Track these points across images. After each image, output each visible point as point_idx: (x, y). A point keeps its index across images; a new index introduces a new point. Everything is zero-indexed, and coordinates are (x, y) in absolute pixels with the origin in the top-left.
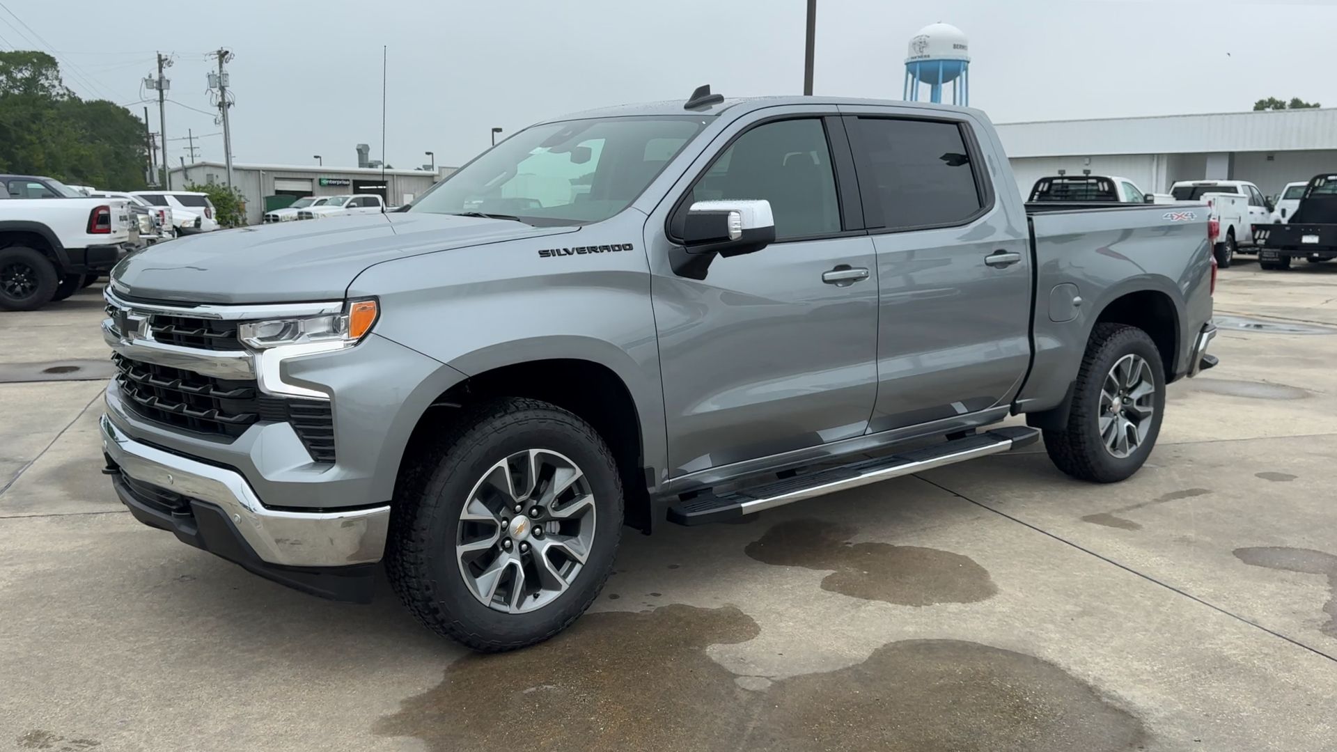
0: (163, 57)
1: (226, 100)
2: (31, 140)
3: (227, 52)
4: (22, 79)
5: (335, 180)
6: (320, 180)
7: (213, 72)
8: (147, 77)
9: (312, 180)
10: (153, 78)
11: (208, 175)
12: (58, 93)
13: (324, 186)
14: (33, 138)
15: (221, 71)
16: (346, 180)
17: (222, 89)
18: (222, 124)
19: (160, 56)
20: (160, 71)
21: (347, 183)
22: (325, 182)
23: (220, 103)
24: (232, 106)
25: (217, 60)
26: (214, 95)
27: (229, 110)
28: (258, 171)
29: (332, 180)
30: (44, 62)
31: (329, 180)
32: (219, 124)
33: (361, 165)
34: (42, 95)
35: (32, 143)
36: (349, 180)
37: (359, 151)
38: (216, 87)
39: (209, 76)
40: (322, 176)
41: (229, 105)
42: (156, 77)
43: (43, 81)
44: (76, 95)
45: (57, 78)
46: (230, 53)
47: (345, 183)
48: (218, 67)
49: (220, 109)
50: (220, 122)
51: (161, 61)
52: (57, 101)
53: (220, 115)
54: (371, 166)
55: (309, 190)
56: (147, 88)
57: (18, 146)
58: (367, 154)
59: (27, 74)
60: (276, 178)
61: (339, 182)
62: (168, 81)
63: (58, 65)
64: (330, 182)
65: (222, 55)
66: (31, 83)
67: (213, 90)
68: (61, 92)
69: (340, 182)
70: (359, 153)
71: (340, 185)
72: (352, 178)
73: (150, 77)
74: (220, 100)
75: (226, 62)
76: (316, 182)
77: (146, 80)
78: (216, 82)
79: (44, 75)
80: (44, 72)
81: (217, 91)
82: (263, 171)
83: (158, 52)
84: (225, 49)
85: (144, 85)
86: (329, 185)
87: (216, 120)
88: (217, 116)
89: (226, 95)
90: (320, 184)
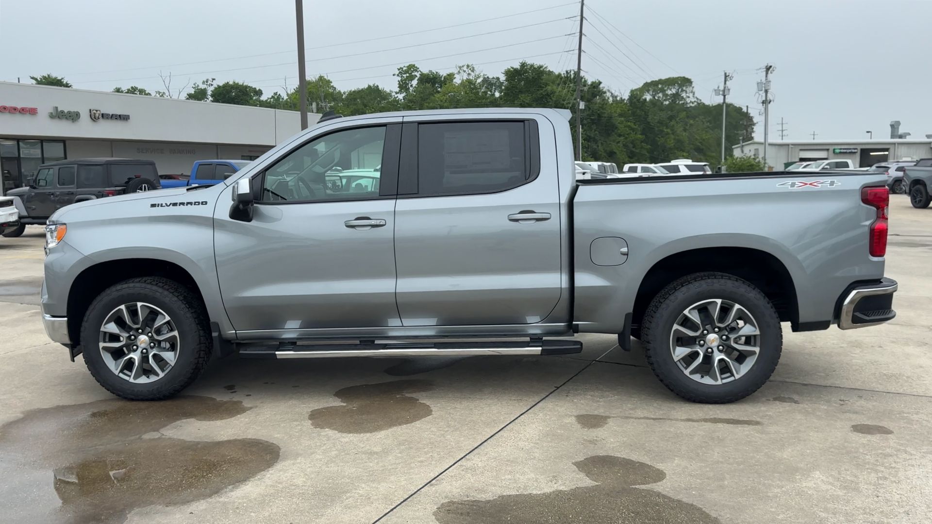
0: (727, 74)
1: (768, 99)
2: (667, 132)
3: (771, 67)
4: (671, 94)
5: (846, 149)
6: (834, 150)
7: (761, 80)
8: (716, 88)
9: (828, 150)
10: (720, 88)
11: (755, 149)
12: (691, 101)
13: (837, 154)
14: (669, 130)
15: (766, 79)
16: (855, 149)
17: (766, 91)
18: (764, 115)
19: (725, 74)
20: (725, 83)
21: (856, 151)
22: (838, 151)
23: (763, 101)
24: (772, 103)
25: (765, 73)
26: (760, 96)
27: (769, 105)
28: (788, 145)
29: (844, 149)
30: (685, 82)
31: (841, 149)
32: (762, 115)
33: (893, 136)
34: (682, 103)
35: (668, 134)
36: (857, 149)
37: (892, 126)
38: (762, 90)
39: (758, 84)
40: (836, 147)
41: (770, 102)
42: (722, 88)
43: (684, 95)
44: (702, 101)
45: (692, 92)
46: (772, 67)
47: (854, 151)
48: (765, 77)
49: (763, 105)
50: (762, 113)
51: (726, 76)
52: (691, 107)
53: (763, 110)
54: (901, 137)
55: (825, 157)
56: (716, 95)
57: (660, 136)
58: (898, 128)
59: (674, 91)
60: (801, 150)
61: (848, 151)
62: (729, 90)
63: (693, 83)
64: (842, 151)
65: (768, 68)
66: (676, 96)
67: (761, 92)
68: (693, 100)
69: (850, 151)
70: (891, 128)
71: (850, 153)
72: (859, 148)
73: (718, 87)
74: (764, 99)
75: (771, 73)
76: (831, 151)
77: (715, 90)
78: (762, 87)
79: (684, 91)
80: (684, 88)
81: (763, 93)
82: (792, 145)
83: (724, 71)
84: (769, 65)
85: (714, 93)
86: (840, 153)
87: (760, 113)
88: (761, 110)
89: (769, 95)
90: (834, 152)
